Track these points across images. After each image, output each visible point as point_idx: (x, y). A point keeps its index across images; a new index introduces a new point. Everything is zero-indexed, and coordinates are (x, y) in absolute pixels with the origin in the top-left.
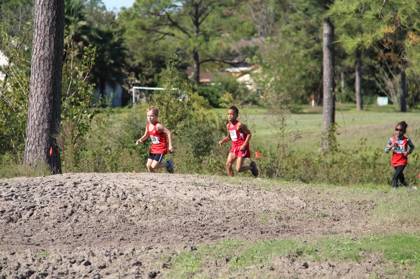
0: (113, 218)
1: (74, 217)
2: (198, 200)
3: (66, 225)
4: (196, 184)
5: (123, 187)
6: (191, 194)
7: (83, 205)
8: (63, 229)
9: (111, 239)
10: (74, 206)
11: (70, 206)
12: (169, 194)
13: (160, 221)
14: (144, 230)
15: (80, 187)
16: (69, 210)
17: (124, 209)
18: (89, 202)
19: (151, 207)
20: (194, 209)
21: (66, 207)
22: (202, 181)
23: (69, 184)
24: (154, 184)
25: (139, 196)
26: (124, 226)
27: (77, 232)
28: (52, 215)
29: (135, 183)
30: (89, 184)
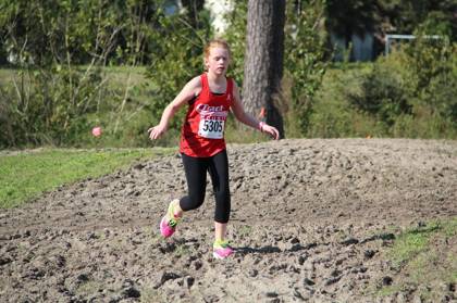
0: (334, 191)
1: (289, 189)
2: (439, 170)
3: (279, 199)
4: (439, 151)
5: (348, 155)
6: (431, 163)
7: (299, 175)
8: (274, 203)
9: (329, 214)
10: (288, 176)
11: (284, 177)
12: (404, 162)
13: (390, 194)
14: (369, 204)
15: (297, 155)
16: (282, 182)
17: (348, 180)
18: (307, 172)
19: (380, 178)
20: (432, 181)
21: (279, 178)
22: (448, 147)
23: (285, 151)
24: (386, 151)
25: (367, 165)
26: (345, 200)
27: (290, 206)
28: (262, 187)
29: (365, 150)
30: (308, 151)
